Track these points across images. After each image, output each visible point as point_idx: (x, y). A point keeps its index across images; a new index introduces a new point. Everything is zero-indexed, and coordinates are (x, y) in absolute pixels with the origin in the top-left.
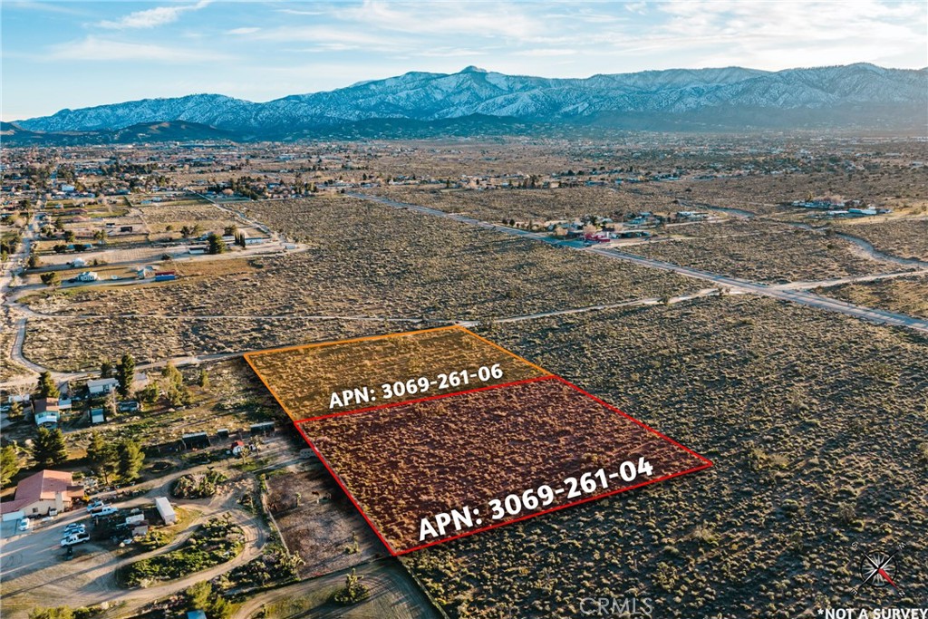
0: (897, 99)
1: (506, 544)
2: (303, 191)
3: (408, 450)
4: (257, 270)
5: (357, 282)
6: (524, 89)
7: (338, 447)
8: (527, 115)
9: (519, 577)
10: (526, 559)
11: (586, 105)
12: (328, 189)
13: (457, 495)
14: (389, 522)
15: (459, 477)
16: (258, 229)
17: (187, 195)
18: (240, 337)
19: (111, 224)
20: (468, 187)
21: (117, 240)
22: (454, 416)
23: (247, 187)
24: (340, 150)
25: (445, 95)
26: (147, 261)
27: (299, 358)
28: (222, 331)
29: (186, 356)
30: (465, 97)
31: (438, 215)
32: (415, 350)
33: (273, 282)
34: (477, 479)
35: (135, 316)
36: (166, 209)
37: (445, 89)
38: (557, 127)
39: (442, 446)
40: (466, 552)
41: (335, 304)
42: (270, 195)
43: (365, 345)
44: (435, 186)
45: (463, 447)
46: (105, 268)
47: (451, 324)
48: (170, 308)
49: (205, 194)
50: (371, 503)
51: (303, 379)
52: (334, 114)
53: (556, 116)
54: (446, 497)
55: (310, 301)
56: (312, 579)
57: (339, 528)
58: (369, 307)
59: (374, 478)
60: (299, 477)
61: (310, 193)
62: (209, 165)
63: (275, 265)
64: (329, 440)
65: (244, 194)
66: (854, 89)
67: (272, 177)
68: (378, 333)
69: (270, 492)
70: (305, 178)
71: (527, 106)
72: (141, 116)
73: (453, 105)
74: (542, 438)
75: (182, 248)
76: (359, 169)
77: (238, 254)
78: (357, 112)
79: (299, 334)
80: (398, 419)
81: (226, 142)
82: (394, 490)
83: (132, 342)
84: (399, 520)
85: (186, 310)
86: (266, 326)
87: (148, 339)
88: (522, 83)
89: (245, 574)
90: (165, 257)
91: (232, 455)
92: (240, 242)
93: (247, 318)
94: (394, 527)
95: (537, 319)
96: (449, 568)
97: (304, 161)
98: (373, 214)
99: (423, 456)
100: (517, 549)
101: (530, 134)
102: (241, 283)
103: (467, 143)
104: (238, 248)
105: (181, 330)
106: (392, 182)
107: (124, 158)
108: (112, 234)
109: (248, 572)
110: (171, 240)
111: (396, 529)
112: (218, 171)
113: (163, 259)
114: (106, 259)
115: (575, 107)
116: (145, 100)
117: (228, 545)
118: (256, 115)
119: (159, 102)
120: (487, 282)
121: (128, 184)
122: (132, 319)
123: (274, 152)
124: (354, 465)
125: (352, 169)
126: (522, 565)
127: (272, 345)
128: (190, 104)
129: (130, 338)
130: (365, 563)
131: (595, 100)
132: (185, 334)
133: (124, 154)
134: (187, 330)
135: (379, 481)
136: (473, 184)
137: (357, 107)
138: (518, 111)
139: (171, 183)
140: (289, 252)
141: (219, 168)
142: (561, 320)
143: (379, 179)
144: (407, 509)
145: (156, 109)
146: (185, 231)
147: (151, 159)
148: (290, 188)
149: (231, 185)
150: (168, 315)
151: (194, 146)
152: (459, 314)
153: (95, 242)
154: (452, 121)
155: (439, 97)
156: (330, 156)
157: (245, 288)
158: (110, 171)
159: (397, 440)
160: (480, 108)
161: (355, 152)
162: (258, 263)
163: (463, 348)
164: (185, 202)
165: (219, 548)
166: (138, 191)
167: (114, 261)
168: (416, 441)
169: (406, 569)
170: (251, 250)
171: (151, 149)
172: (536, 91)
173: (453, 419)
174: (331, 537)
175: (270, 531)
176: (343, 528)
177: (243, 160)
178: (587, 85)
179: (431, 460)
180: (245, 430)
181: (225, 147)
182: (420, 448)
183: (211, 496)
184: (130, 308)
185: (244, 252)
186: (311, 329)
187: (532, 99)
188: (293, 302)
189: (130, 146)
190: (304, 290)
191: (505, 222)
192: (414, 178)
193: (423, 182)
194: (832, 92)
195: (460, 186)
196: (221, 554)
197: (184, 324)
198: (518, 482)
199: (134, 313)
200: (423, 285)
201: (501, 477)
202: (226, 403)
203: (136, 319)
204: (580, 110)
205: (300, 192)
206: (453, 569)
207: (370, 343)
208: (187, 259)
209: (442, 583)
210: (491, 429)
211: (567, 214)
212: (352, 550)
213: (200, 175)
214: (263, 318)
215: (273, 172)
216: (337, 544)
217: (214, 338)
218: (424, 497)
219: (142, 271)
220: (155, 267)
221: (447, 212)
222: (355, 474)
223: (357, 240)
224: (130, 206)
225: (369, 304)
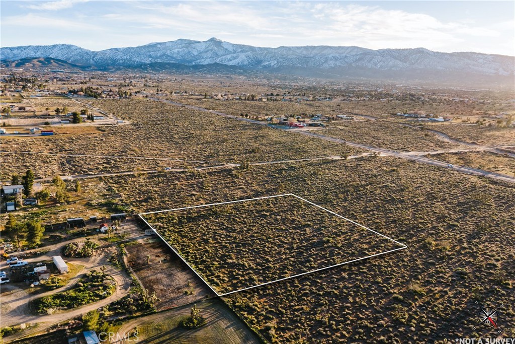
0: (439, 68)
1: (290, 291)
2: (124, 95)
3: (213, 232)
4: (102, 133)
5: (163, 141)
6: (242, 52)
7: (168, 230)
8: (244, 65)
9: (303, 312)
10: (305, 301)
11: (276, 62)
12: (138, 95)
13: (250, 260)
14: (210, 275)
15: (249, 249)
16: (100, 112)
17: (56, 94)
18: (96, 166)
19: (12, 106)
20: (217, 98)
21: (16, 114)
22: (237, 214)
23: (91, 92)
24: (142, 77)
25: (199, 53)
26: (35, 125)
27: (135, 179)
28: (85, 163)
29: (64, 175)
30: (209, 55)
31: (203, 110)
32: (205, 177)
33: (113, 138)
34: (261, 251)
35: (30, 153)
36: (45, 101)
37: (199, 49)
38: (260, 72)
39: (234, 231)
40: (265, 296)
41: (152, 152)
42: (105, 96)
43: (174, 173)
44: (198, 97)
45: (247, 231)
46: (10, 127)
47: (223, 165)
48: (52, 150)
49: (67, 94)
50: (196, 263)
51: (139, 190)
52: (137, 59)
53: (260, 67)
54: (244, 261)
55: (137, 150)
56: (165, 311)
57: (178, 278)
58: (172, 154)
59: (194, 248)
60: (146, 246)
61: (128, 96)
62: (68, 81)
63: (113, 130)
64: (162, 225)
65: (90, 95)
66: (417, 62)
67: (104, 88)
68: (180, 168)
69: (129, 255)
70: (123, 89)
71: (243, 61)
72: (28, 54)
74: (294, 228)
75: (56, 120)
76: (153, 87)
77: (90, 124)
78: (150, 59)
79: (133, 166)
80: (202, 214)
81: (76, 70)
82: (209, 256)
83: (29, 166)
84: (216, 274)
85: (62, 151)
86: (112, 161)
87: (39, 165)
88: (241, 48)
89: (119, 306)
90: (47, 123)
91: (100, 232)
92: (91, 118)
93: (99, 157)
94: (214, 278)
95: (274, 164)
96: (256, 306)
97: (122, 82)
98: (166, 108)
99: (223, 236)
100: (298, 295)
101: (246, 76)
102: (93, 138)
103: (212, 78)
104: (89, 121)
105: (59, 162)
106: (173, 93)
107: (18, 75)
108: (13, 111)
109: (121, 305)
110: (49, 115)
111: (215, 280)
112: (73, 84)
113: (45, 124)
114: (10, 123)
115: (269, 63)
116: (29, 46)
117: (105, 288)
118: (94, 57)
119: (38, 48)
120: (239, 144)
121: (22, 87)
122: (29, 154)
123: (104, 77)
124: (180, 241)
125: (149, 86)
126: (304, 305)
127: (117, 171)
128: (56, 49)
129: (28, 164)
130: (199, 302)
131: (280, 60)
132: (62, 164)
133: (18, 73)
134: (64, 162)
135: (198, 250)
136: (219, 96)
137: (150, 57)
138: (239, 63)
139: (46, 88)
140: (120, 124)
141: (74, 83)
142: (288, 165)
143: (166, 92)
144: (221, 268)
145: (36, 51)
146: (57, 111)
147: (34, 76)
148: (116, 93)
149: (81, 90)
150: (50, 153)
151: (58, 72)
152: (226, 160)
153: (3, 114)
154: (203, 66)
155: (195, 54)
156: (136, 80)
157: (96, 141)
158: (10, 81)
159: (204, 226)
160: (218, 60)
161: (150, 79)
162: (102, 129)
163: (234, 177)
164: (55, 97)
165: (99, 289)
166: (27, 91)
167: (16, 124)
168: (217, 228)
169: (228, 305)
170: (97, 123)
171: (33, 72)
172: (248, 53)
173: (237, 216)
174: (174, 284)
175: (131, 279)
176: (181, 278)
177: (87, 79)
178: (276, 52)
179: (229, 239)
180: (107, 218)
181: (76, 73)
182: (221, 232)
183: (89, 256)
184: (27, 149)
185: (93, 123)
186: (140, 164)
187: (246, 57)
188: (126, 149)
189: (21, 70)
190: (132, 143)
191: (242, 115)
192: (186, 93)
193: (191, 95)
194: (406, 62)
195: (212, 97)
196: (102, 293)
197: (61, 158)
198: (287, 253)
199: (30, 151)
200: (202, 144)
201: (275, 250)
202: (93, 202)
203: (31, 155)
204: (272, 64)
205: (122, 96)
206: (259, 306)
207: (177, 172)
208: (60, 125)
209: (254, 315)
210: (262, 222)
212: (189, 293)
213: (63, 85)
214: (109, 157)
215: (105, 86)
216: (178, 289)
217: (81, 166)
218: (230, 261)
219: (33, 129)
220: (40, 128)
221: (208, 109)
222: (182, 245)
223: (159, 120)
224: (23, 98)
225: (172, 152)
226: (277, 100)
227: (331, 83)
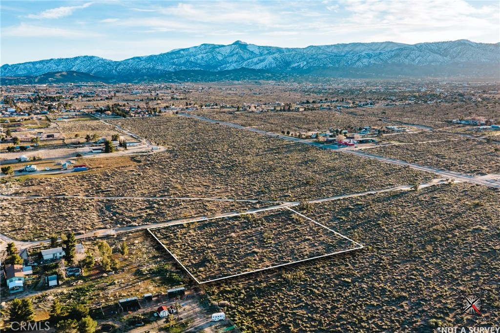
2: (153, 113)
4: (138, 164)
5: (205, 173)
6: (269, 53)
7: (237, 311)
8: (271, 68)
11: (305, 63)
12: (167, 111)
16: (132, 137)
17: (83, 115)
18: (139, 213)
19: (40, 133)
21: (45, 143)
22: (313, 282)
23: (119, 110)
24: (167, 88)
25: (224, 57)
26: (66, 157)
27: (185, 231)
28: (126, 209)
29: (105, 228)
30: (235, 58)
31: (240, 128)
33: (150, 172)
35: (66, 197)
36: (72, 123)
37: (223, 54)
38: (290, 75)
41: (196, 189)
42: (134, 115)
43: (226, 220)
44: (231, 110)
46: (41, 162)
47: (279, 204)
48: (88, 191)
49: (94, 114)
53: (288, 69)
55: (179, 187)
58: (219, 191)
61: (157, 114)
62: (93, 96)
63: (149, 161)
64: (229, 303)
65: (118, 114)
67: (131, 104)
70: (152, 104)
71: (271, 63)
72: (50, 68)
73: (228, 63)
75: (87, 149)
76: (181, 99)
77: (123, 153)
78: (174, 67)
79: (179, 212)
81: (100, 83)
83: (66, 217)
85: (98, 192)
86: (155, 205)
87: (77, 215)
88: (268, 50)
90: (78, 155)
91: (159, 318)
92: (123, 145)
93: (140, 199)
97: (148, 94)
98: (199, 127)
101: (275, 79)
102: (130, 173)
103: (240, 84)
104: (122, 149)
105: (98, 207)
106: (204, 107)
107: (42, 92)
108: (42, 139)
110: (79, 143)
112: (99, 100)
113: (77, 156)
114: (40, 156)
115: (299, 64)
116: (52, 59)
118: (116, 68)
119: (60, 60)
121: (47, 108)
122: (64, 199)
123: (129, 89)
125: (177, 99)
128: (77, 62)
129: (65, 214)
131: (310, 60)
132: (101, 211)
133: (42, 90)
134: (102, 208)
136: (253, 108)
137: (174, 64)
138: (266, 66)
139: (72, 107)
140: (155, 151)
141: (99, 99)
143: (195, 105)
145: (58, 64)
146: (88, 138)
147: (58, 93)
148: (144, 110)
149: (108, 108)
150: (87, 196)
151: (82, 86)
153: (32, 144)
154: (229, 72)
155: (220, 58)
156: (162, 91)
157: (133, 177)
158: (35, 100)
160: (245, 64)
162: (137, 159)
164: (83, 118)
166: (54, 112)
167: (46, 157)
170: (131, 150)
171: (57, 87)
172: (276, 55)
177: (112, 94)
178: (305, 52)
180: (163, 293)
181: (100, 86)
184: (61, 191)
185: (126, 152)
186: (186, 208)
187: (274, 59)
188: (168, 187)
189: (45, 86)
190: (173, 178)
191: (283, 132)
192: (216, 105)
193: (223, 107)
195: (245, 110)
197: (99, 203)
199: (64, 195)
200: (249, 175)
202: (143, 269)
203: (66, 199)
204: (302, 66)
205: (151, 113)
208: (92, 156)
211: (318, 127)
213: (89, 103)
214: (151, 199)
215: (131, 100)
217: (122, 214)
219: (65, 164)
220: (72, 162)
221: (244, 126)
224: (50, 121)
225: (218, 188)
226: (315, 109)
227: (368, 84)
